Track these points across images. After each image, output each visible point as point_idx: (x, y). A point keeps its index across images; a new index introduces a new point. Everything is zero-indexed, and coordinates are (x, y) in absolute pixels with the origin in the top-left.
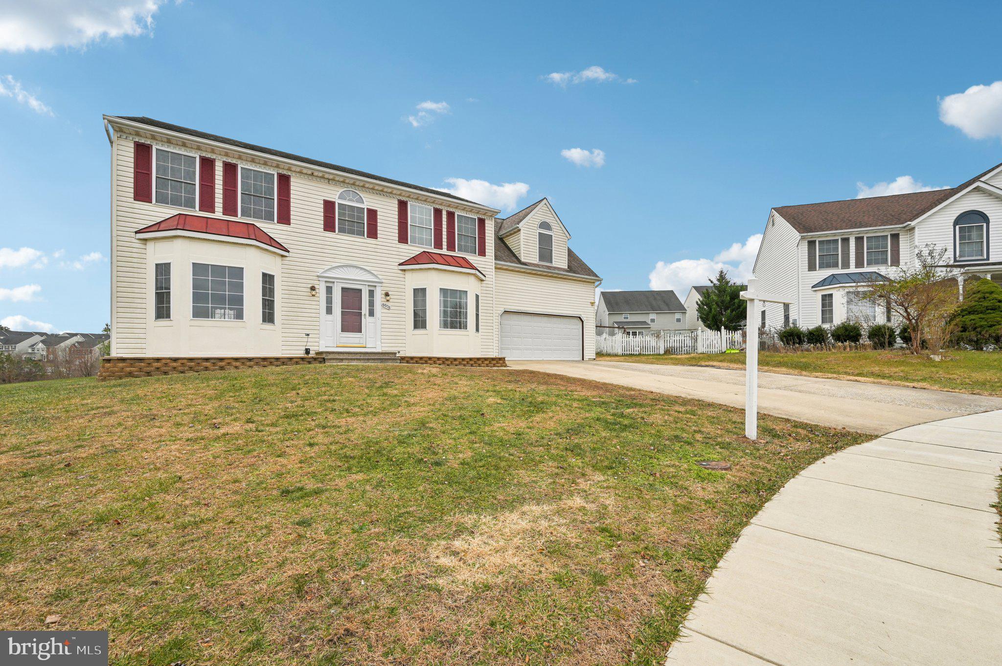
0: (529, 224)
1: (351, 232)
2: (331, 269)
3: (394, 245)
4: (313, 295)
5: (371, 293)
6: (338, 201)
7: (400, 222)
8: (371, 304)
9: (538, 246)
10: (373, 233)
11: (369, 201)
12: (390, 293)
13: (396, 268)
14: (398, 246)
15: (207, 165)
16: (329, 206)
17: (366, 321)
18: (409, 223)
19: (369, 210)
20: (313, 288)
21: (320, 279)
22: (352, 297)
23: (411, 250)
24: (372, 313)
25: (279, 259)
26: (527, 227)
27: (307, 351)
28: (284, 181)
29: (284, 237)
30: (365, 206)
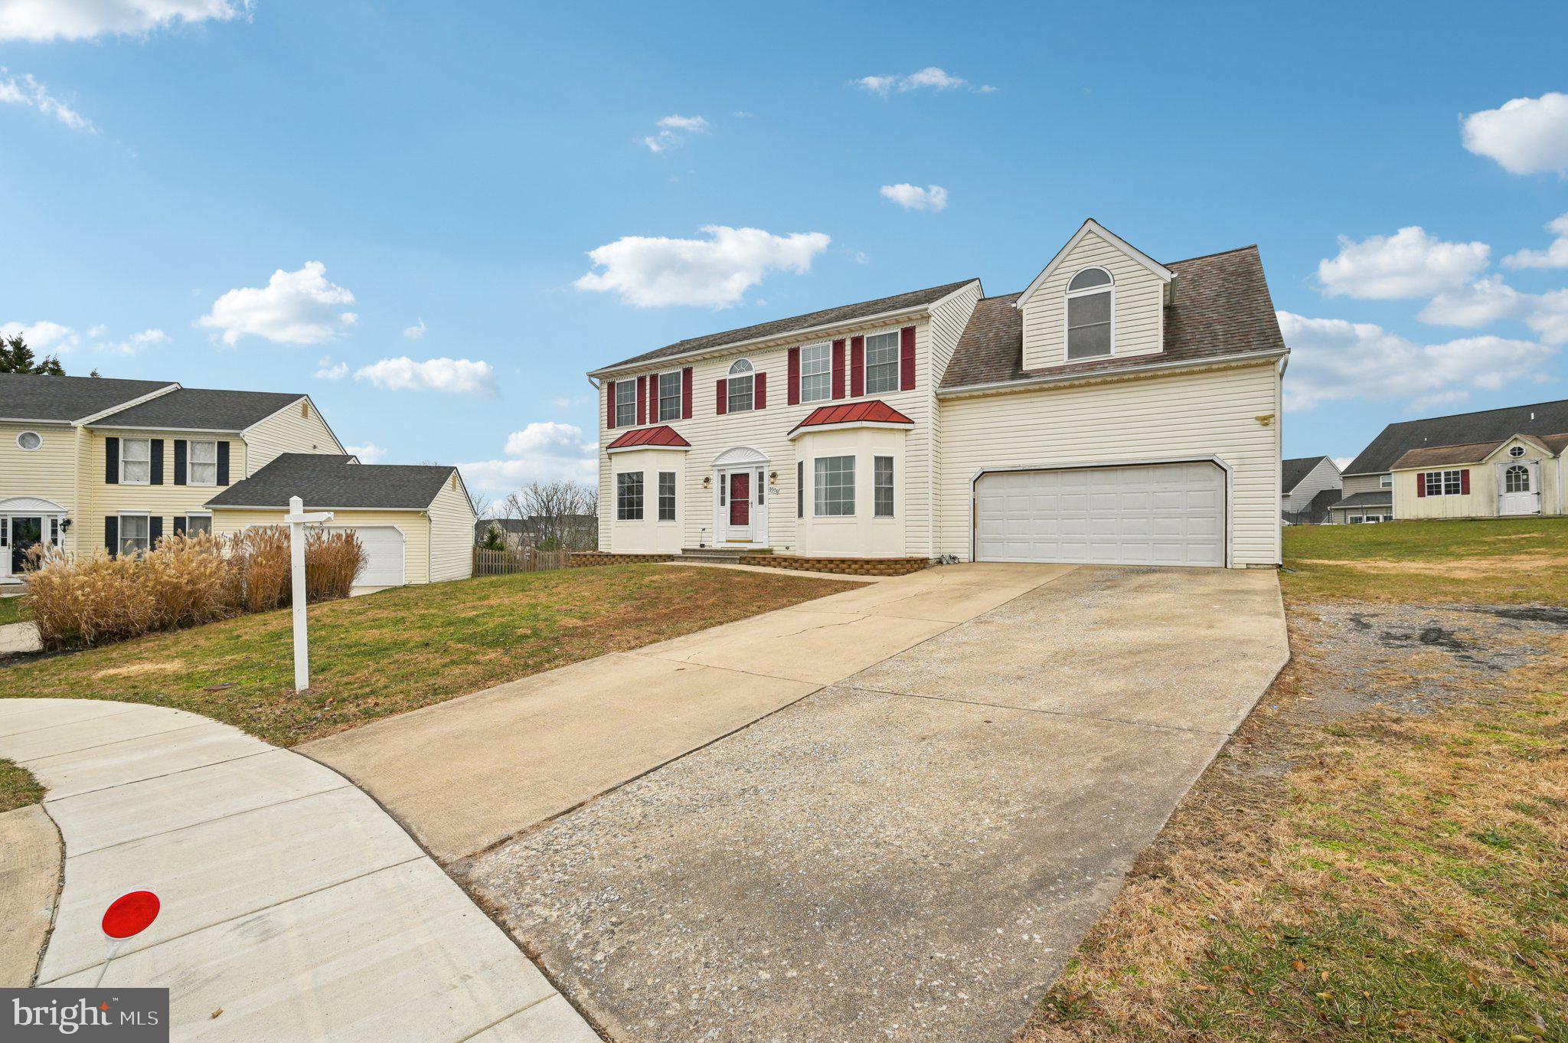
0: (1043, 292)
1: (741, 408)
2: (720, 456)
3: (783, 410)
4: (706, 487)
5: (761, 476)
6: (729, 377)
7: (790, 379)
8: (761, 488)
9: (1066, 328)
10: (761, 404)
11: (758, 364)
12: (778, 473)
13: (786, 439)
14: (787, 410)
15: (642, 380)
16: (721, 384)
17: (754, 511)
18: (801, 375)
19: (757, 376)
20: (707, 480)
21: (714, 468)
22: (739, 483)
23: (805, 409)
24: (761, 501)
25: (682, 456)
26: (1039, 298)
27: (702, 546)
28: (688, 373)
29: (687, 431)
30: (752, 373)
